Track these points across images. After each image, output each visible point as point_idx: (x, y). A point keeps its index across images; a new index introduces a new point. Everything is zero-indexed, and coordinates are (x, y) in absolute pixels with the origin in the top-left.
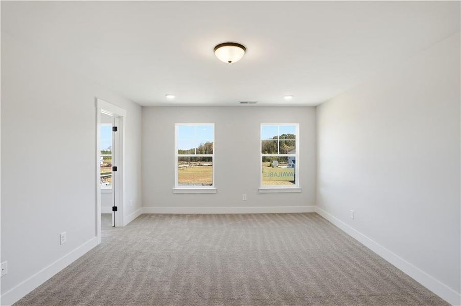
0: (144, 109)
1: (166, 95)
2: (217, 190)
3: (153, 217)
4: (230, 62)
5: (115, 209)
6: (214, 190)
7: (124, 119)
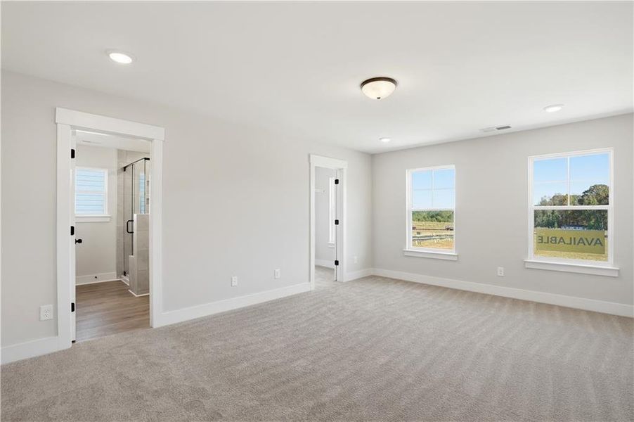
0: (373, 158)
1: (381, 139)
2: (457, 256)
3: (380, 279)
4: (379, 98)
5: (337, 263)
6: (454, 256)
7: (345, 171)
